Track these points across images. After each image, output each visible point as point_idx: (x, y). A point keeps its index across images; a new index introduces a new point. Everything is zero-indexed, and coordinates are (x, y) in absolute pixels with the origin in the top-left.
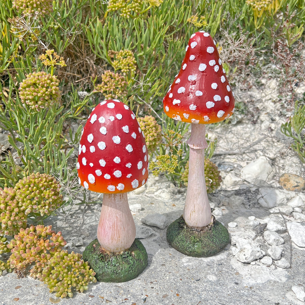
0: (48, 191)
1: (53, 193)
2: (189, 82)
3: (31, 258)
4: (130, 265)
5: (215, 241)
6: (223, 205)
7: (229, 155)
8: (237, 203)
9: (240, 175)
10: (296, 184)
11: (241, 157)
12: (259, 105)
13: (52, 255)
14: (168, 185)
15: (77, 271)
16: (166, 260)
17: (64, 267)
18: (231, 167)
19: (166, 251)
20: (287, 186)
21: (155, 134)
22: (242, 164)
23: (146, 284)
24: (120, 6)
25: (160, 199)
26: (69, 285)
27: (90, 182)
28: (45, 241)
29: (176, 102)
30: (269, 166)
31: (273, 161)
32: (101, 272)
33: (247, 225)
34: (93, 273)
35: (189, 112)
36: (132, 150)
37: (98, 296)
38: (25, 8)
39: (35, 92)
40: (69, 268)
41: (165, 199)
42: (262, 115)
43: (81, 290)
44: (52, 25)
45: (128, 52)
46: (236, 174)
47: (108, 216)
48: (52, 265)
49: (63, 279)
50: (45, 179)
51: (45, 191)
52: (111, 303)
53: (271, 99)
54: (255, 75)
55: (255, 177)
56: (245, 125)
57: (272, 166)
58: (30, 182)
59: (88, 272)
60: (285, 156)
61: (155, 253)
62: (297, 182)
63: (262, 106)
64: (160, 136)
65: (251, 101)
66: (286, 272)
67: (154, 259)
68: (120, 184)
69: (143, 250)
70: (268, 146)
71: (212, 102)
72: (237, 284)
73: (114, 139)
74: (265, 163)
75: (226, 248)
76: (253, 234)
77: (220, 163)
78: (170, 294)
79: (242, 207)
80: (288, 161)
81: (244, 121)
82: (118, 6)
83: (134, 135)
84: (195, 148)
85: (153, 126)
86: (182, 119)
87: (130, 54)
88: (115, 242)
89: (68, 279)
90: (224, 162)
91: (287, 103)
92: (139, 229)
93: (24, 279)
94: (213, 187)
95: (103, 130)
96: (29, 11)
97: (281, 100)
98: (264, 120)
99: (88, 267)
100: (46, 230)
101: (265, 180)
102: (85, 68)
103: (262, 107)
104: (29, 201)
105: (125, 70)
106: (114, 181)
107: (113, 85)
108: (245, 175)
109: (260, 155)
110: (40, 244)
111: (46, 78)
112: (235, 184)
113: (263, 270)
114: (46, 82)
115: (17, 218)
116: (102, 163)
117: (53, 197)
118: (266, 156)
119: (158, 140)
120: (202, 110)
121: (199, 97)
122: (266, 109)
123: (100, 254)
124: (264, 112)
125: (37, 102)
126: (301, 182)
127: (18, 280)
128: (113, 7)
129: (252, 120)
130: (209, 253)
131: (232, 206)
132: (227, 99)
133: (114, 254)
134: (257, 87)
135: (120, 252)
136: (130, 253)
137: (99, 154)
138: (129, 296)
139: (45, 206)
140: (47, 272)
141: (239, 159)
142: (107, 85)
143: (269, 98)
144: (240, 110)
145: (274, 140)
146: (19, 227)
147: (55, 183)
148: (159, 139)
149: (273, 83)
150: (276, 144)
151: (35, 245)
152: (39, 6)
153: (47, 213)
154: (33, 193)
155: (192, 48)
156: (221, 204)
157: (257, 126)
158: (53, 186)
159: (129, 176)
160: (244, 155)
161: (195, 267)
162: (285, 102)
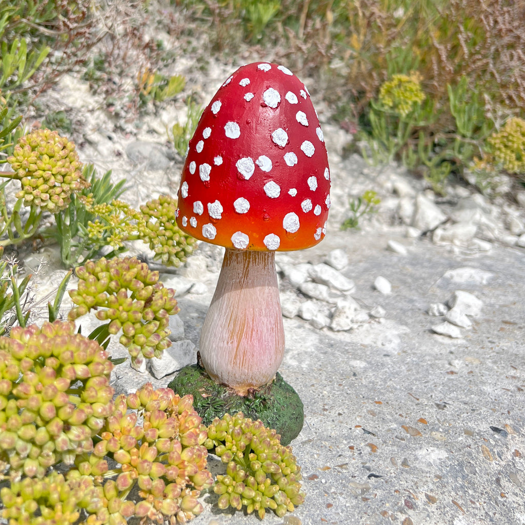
162: (122, 108)
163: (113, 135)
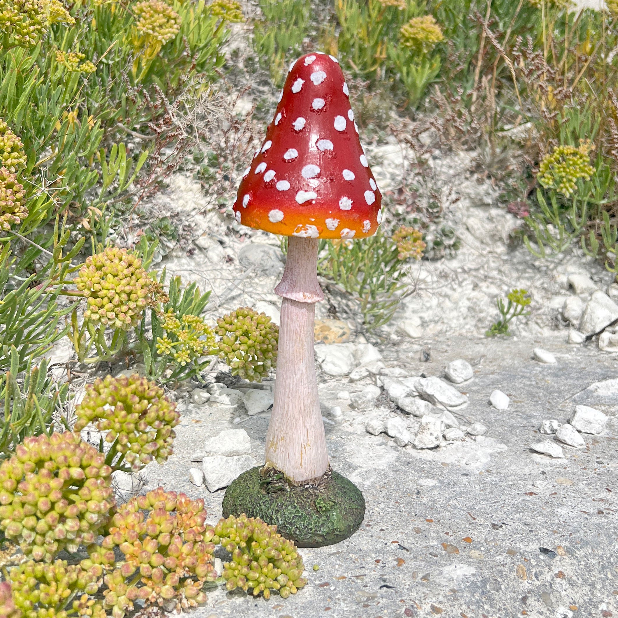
10: (341, 331)
42: (200, 238)
52: (370, 576)
56: (176, 261)
62: (341, 328)
72: (466, 475)
81: (174, 254)
98: (208, 246)
138: (374, 556)
144: (169, 233)
157: (197, 258)
161: (385, 481)
163: (225, 239)
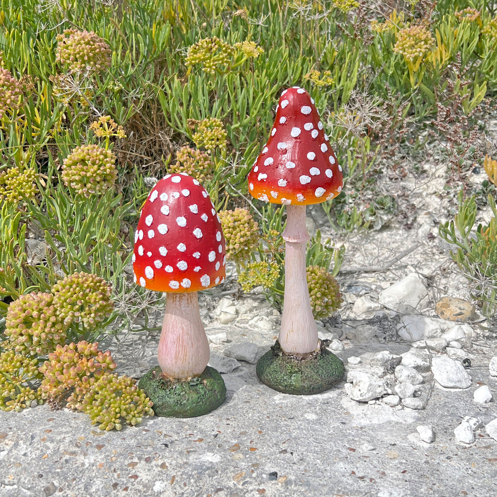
0: (94, 294)
1: (101, 296)
2: (278, 150)
3: (69, 381)
4: (199, 395)
5: (320, 373)
6: (347, 338)
7: (366, 272)
8: (366, 334)
9: (378, 299)
10: (459, 311)
11: (383, 275)
12: (416, 202)
13: (97, 380)
14: (269, 311)
15: (128, 397)
16: (252, 398)
17: (111, 391)
18: (367, 289)
19: (254, 388)
20: (445, 313)
21: (248, 233)
22: (383, 284)
23: (220, 420)
24: (202, 57)
25: (256, 329)
26: (117, 413)
27: (147, 277)
28: (88, 360)
29: (262, 176)
30: (422, 287)
31: (430, 281)
32: (160, 403)
33: (374, 360)
34: (149, 403)
35: (278, 189)
36: (202, 236)
37: (154, 430)
38: (73, 62)
39: (83, 170)
40: (118, 392)
41: (263, 330)
42: (421, 216)
43: (133, 422)
44: (110, 86)
45: (215, 121)
46: (372, 297)
47: (171, 327)
48: (96, 389)
49: (109, 407)
50: (91, 279)
51: (91, 293)
52: (170, 438)
53: (436, 192)
54: (414, 158)
55: (398, 301)
56: (394, 231)
57: (427, 288)
58: (72, 281)
59: (144, 402)
60: (448, 273)
61: (238, 390)
62: (460, 309)
63: (421, 202)
64: (256, 237)
65: (404, 195)
66: (416, 414)
67: (235, 395)
68: (186, 279)
69: (219, 380)
70: (426, 260)
71: (307, 176)
72: (344, 423)
73: (179, 221)
74: (415, 281)
75: (339, 386)
76: (381, 370)
77: (350, 284)
78: (250, 431)
79: (374, 341)
80: (453, 280)
81: (393, 225)
82: (199, 58)
83: (204, 217)
84: (290, 241)
85: (245, 222)
86: (270, 199)
87: (218, 123)
88: (180, 362)
89: (116, 405)
90: (357, 283)
91: (456, 196)
92: (219, 359)
93: (59, 411)
94: (328, 308)
95: (165, 210)
96: (78, 66)
97: (448, 193)
98: (423, 224)
99: (143, 395)
100: (91, 347)
101: (414, 307)
102: (157, 147)
103: (421, 204)
104: (69, 306)
105: (210, 146)
106: (179, 275)
107: (192, 166)
108: (384, 298)
109: (411, 271)
110: (82, 363)
111: (98, 153)
112: (369, 311)
113: (384, 410)
114: (98, 158)
115: (53, 330)
116: (163, 251)
117: (101, 302)
118: (418, 273)
119: (252, 242)
120: (294, 187)
121: (291, 170)
122: (427, 207)
123: (160, 380)
124: (425, 212)
125: (85, 185)
126: (466, 308)
127: (51, 412)
128: (193, 60)
129: (405, 223)
130: (311, 388)
131: (360, 339)
132: (329, 173)
133: (179, 380)
134: (416, 175)
135: (187, 379)
136: (201, 380)
137: (160, 240)
138: (195, 432)
139: (90, 314)
140: (89, 398)
141: (380, 278)
142: (183, 166)
143: (432, 192)
144: (386, 208)
145: (435, 250)
146: (56, 343)
147: (105, 285)
148: (254, 241)
149: (442, 170)
150: (437, 257)
151: (75, 365)
152: (92, 59)
153: (92, 322)
154: (75, 296)
155: (283, 107)
156: (344, 336)
157: (413, 232)
158: (102, 288)
159: (197, 269)
160: (388, 273)
161: (290, 405)
162: (454, 196)
